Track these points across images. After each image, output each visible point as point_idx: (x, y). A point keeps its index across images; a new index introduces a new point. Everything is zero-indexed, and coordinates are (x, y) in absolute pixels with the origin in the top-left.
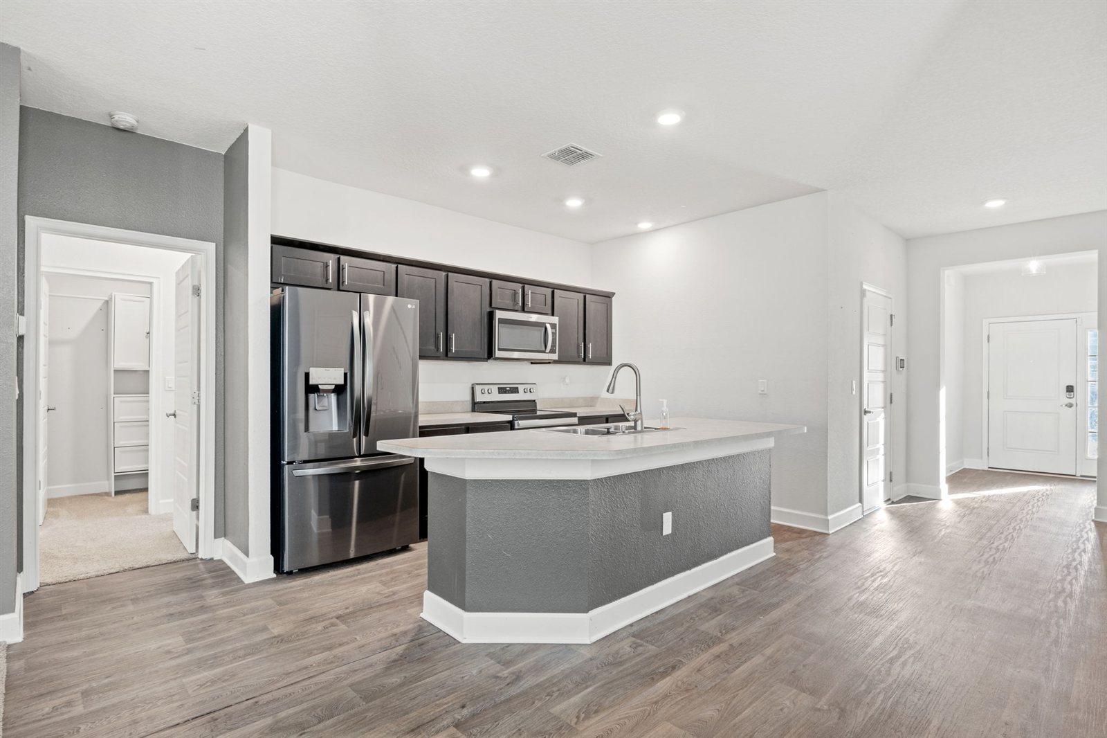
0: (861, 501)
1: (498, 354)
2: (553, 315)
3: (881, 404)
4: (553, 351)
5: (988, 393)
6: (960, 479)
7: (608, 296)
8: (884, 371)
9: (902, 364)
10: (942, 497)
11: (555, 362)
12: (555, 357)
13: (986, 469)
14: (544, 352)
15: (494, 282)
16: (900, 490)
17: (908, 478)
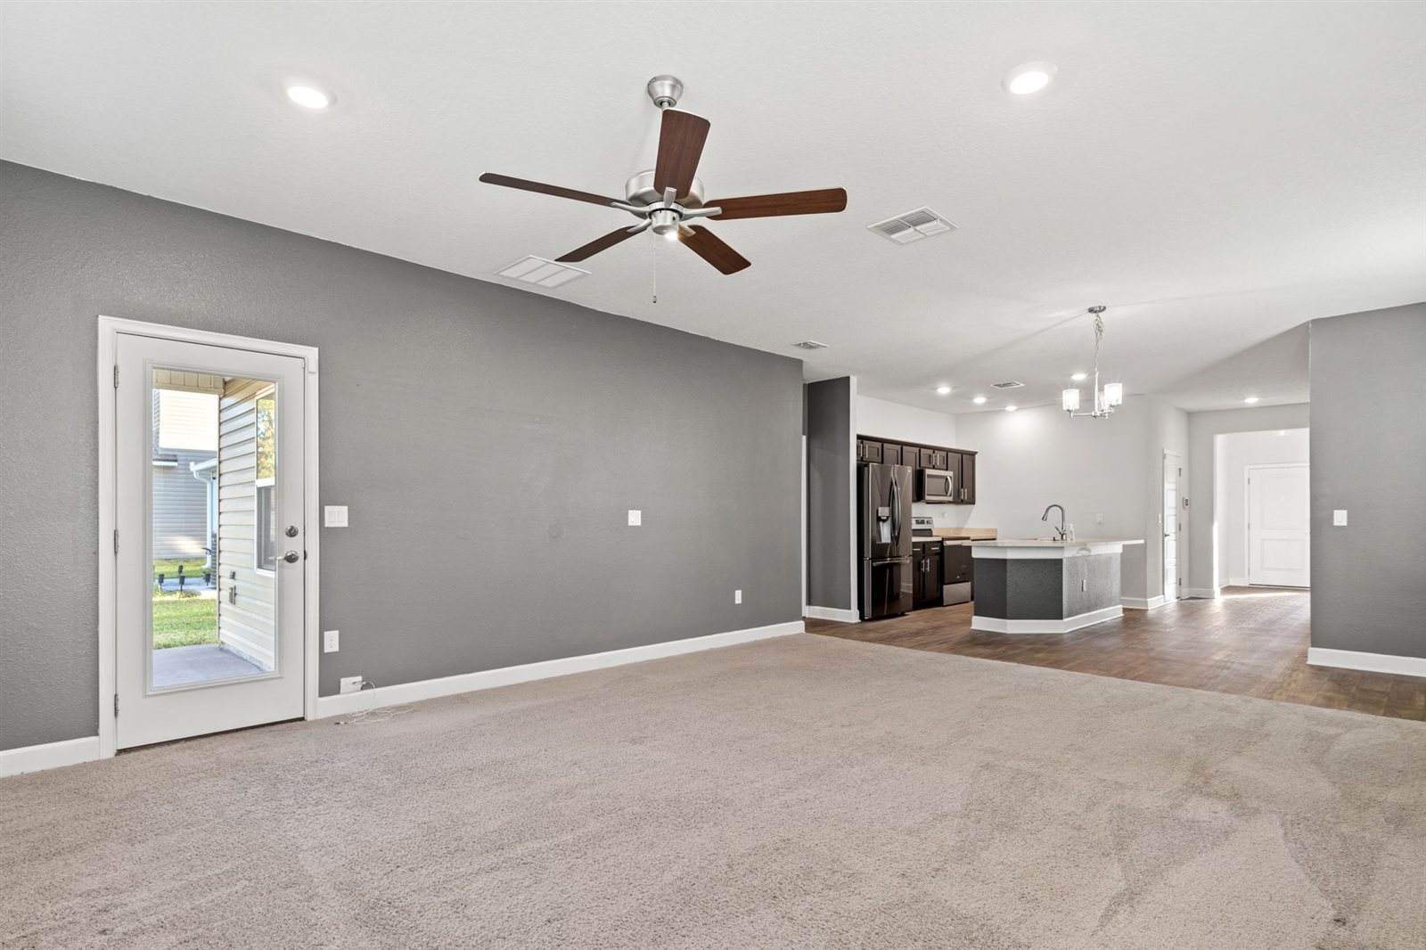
0: (1163, 594)
1: (927, 498)
2: (947, 470)
3: (1174, 531)
4: (950, 496)
5: (1249, 525)
6: (1228, 589)
7: (973, 454)
8: (1176, 508)
9: (1186, 502)
10: (1216, 596)
11: (949, 502)
12: (951, 499)
13: (1247, 585)
14: (946, 496)
15: (922, 450)
16: (1186, 593)
17: (1190, 585)
